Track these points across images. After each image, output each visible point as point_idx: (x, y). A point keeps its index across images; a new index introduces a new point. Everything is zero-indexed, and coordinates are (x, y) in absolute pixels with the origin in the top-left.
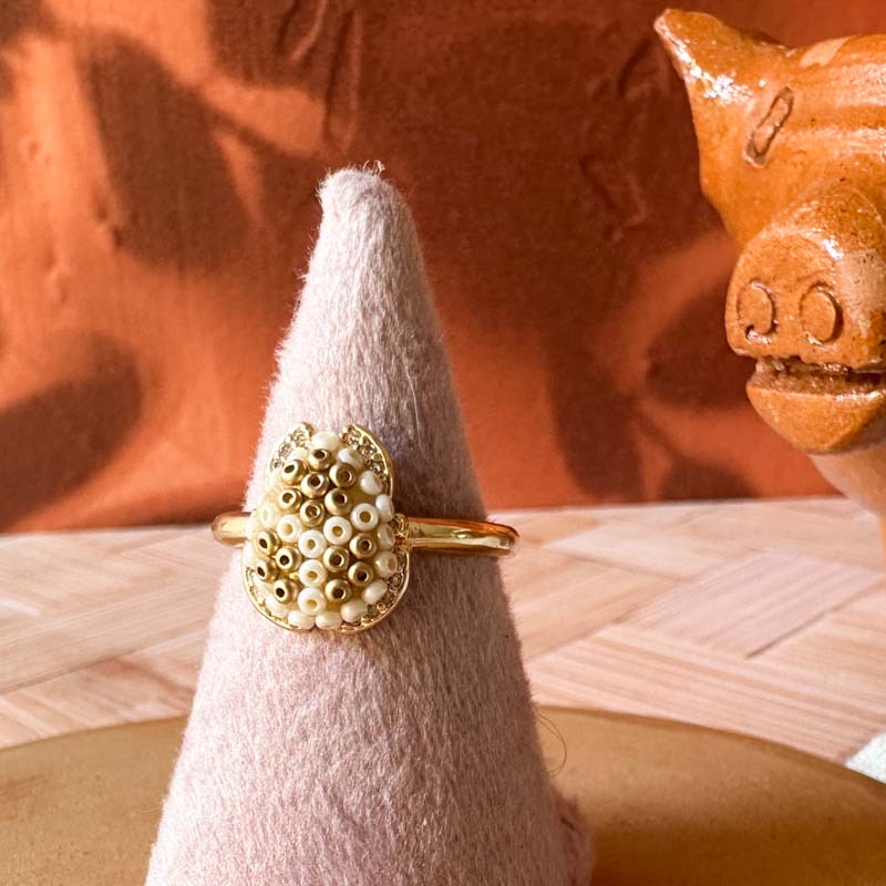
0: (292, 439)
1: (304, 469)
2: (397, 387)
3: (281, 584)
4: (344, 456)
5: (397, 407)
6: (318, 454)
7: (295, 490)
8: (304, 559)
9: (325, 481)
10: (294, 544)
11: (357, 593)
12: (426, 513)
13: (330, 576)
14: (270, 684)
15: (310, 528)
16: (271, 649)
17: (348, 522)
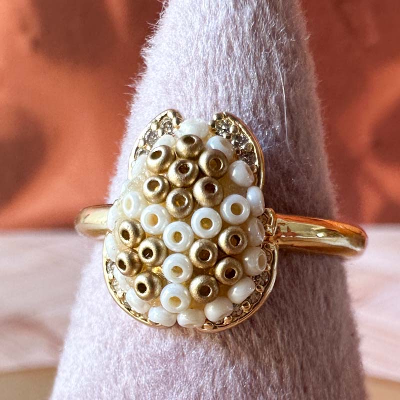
0: (158, 127)
1: (170, 156)
2: (266, 81)
3: (142, 279)
4: (214, 143)
5: (266, 101)
6: (188, 139)
7: (162, 178)
8: (169, 253)
9: (194, 168)
10: (159, 237)
11: (223, 291)
12: (289, 210)
13: (196, 272)
14: (126, 378)
15: (175, 219)
16: (130, 343)
17: (218, 214)
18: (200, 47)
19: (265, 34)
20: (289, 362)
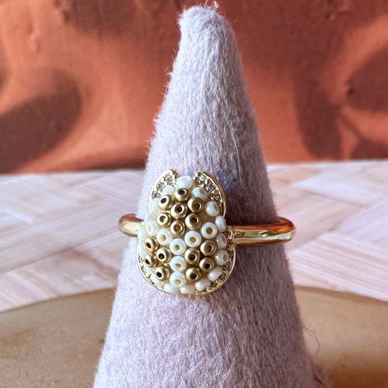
0: (165, 180)
1: (173, 201)
2: (227, 145)
3: (159, 270)
4: (196, 192)
5: (227, 158)
6: (181, 192)
7: (167, 214)
8: (173, 255)
9: (185, 209)
10: (167, 247)
11: (204, 275)
13: (189, 266)
15: (177, 238)
17: (199, 234)
18: (187, 127)
19: (225, 116)
20: (246, 308)
